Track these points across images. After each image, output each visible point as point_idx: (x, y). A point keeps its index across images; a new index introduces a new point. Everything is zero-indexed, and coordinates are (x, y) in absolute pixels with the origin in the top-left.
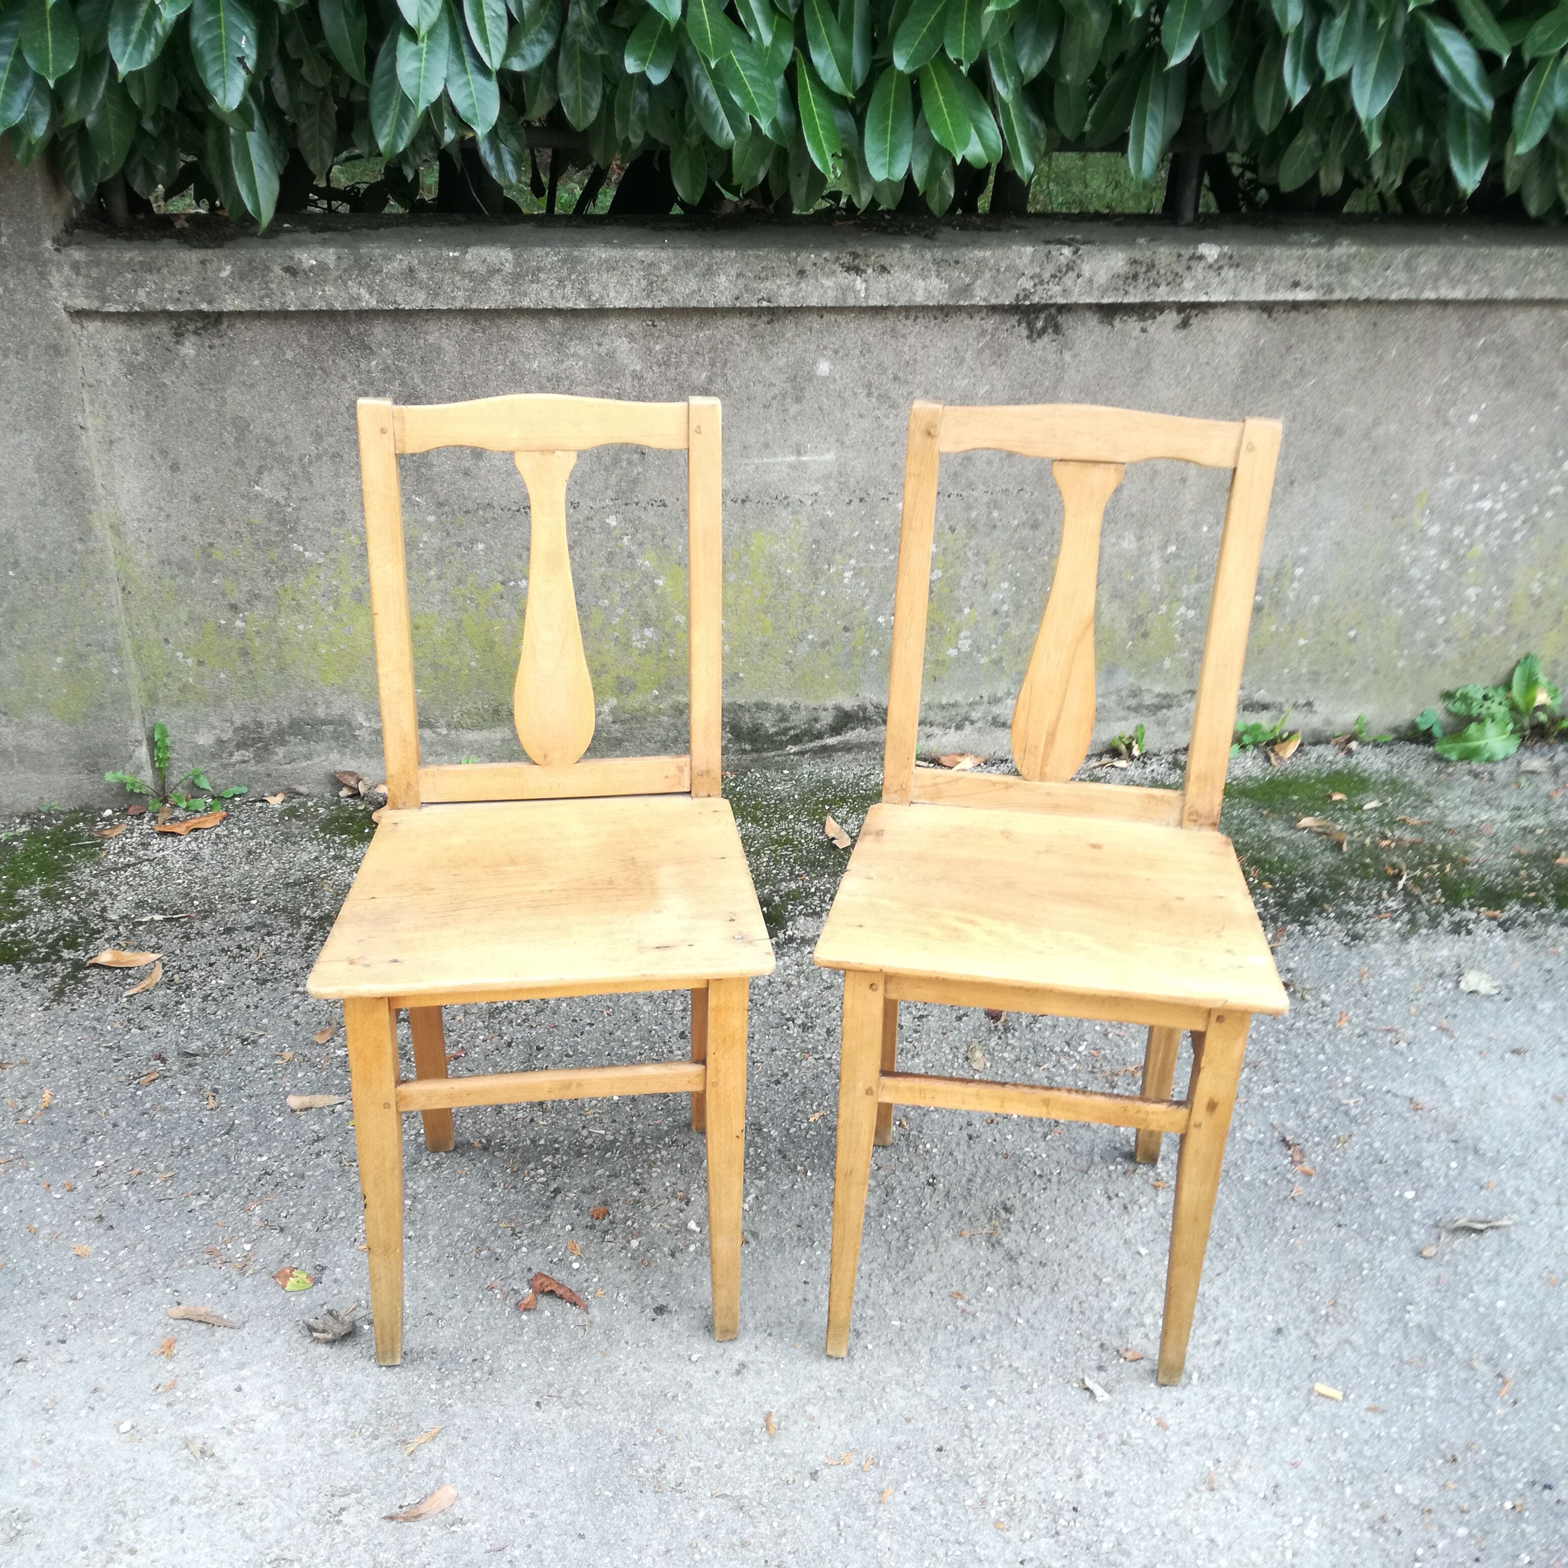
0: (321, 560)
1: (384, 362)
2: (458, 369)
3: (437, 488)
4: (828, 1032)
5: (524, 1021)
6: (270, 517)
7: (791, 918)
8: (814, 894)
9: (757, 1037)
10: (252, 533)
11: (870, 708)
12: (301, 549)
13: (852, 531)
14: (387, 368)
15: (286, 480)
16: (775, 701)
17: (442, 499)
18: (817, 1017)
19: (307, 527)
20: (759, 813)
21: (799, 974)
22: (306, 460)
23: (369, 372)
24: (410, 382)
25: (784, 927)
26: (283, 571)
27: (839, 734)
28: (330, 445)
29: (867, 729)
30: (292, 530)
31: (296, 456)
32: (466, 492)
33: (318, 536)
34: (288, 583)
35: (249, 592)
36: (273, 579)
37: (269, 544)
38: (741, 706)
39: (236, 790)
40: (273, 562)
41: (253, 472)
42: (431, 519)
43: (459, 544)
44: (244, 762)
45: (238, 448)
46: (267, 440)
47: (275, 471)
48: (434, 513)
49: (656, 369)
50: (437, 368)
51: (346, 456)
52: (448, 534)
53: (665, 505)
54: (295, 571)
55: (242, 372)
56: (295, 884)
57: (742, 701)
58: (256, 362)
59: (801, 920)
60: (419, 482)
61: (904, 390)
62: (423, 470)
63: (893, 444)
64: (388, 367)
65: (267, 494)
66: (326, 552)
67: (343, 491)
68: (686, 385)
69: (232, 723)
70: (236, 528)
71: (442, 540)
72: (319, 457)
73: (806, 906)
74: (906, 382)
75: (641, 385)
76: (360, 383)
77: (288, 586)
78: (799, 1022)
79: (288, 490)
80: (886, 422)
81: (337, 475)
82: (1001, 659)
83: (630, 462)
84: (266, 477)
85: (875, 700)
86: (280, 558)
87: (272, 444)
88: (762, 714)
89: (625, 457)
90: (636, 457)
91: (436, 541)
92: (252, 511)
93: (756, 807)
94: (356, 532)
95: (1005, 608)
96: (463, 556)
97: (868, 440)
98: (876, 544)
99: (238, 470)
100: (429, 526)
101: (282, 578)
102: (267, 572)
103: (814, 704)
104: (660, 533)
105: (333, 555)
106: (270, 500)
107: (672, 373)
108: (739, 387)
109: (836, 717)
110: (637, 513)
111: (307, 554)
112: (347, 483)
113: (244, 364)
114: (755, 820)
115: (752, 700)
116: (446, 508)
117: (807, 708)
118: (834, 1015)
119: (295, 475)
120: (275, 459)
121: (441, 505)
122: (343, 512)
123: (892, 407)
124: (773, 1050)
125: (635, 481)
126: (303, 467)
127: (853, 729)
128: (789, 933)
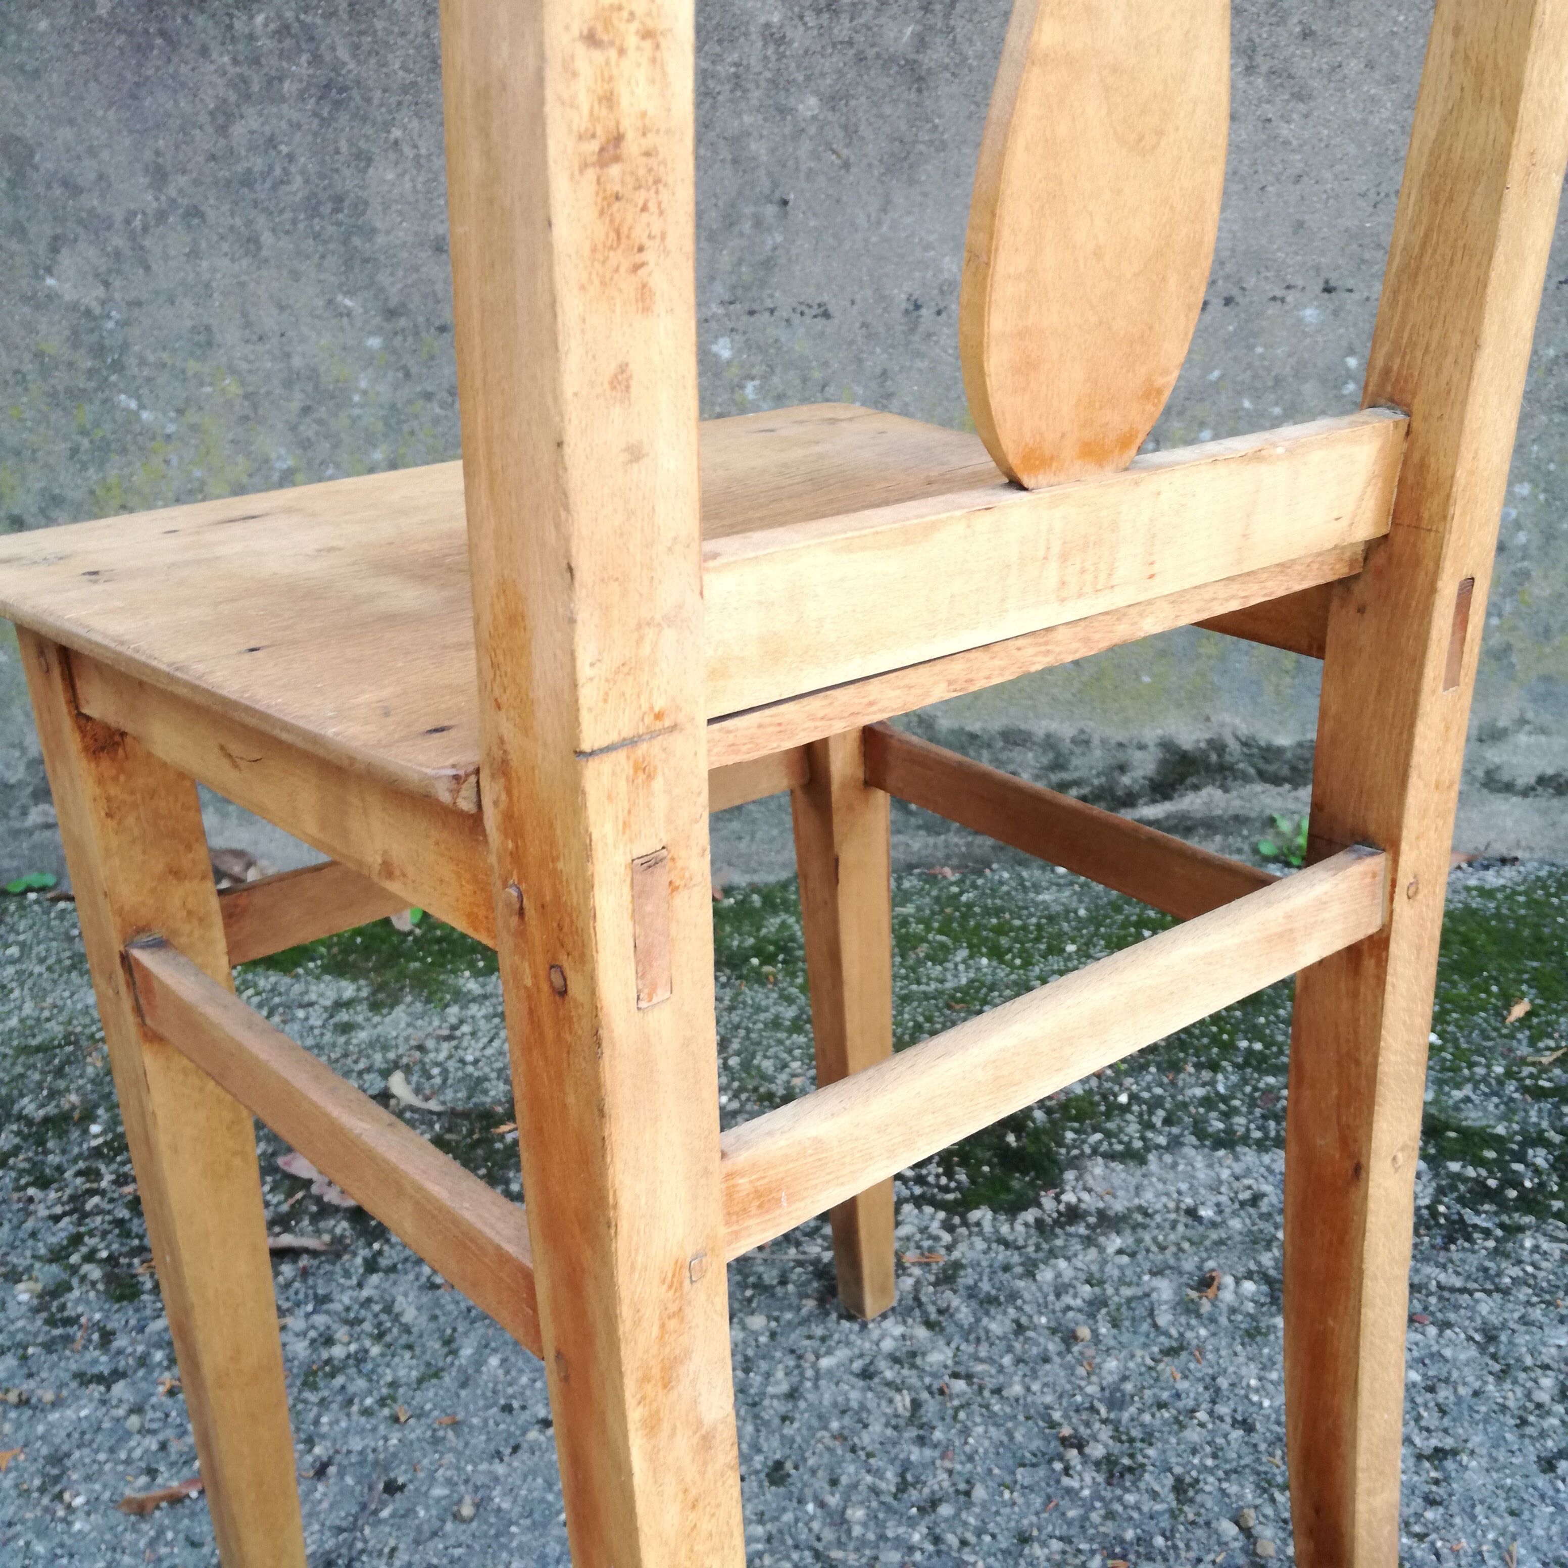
0: (171, 428)
1: (279, 16)
2: (420, 27)
3: (383, 278)
4: (1179, 1487)
5: (382, 1402)
6: (75, 339)
7: (1074, 1163)
8: (1125, 1109)
9: (979, 1493)
10: (45, 372)
11: (1233, 745)
12: (133, 405)
13: (1208, 369)
14: (284, 30)
15: (103, 264)
16: (1040, 727)
17: (393, 302)
18: (1148, 1439)
19: (143, 362)
20: (1004, 941)
21: (1095, 1305)
22: (137, 222)
23: (251, 37)
24: (328, 58)
25: (1055, 1183)
26: (103, 449)
27: (1167, 797)
28: (181, 191)
29: (1226, 790)
30: (118, 366)
31: (119, 216)
32: (439, 287)
33: (162, 379)
34: (112, 474)
35: (43, 491)
36: (84, 467)
37: (76, 395)
38: (973, 737)
39: (34, 879)
40: (84, 432)
41: (42, 248)
42: (374, 342)
43: (428, 396)
44: (48, 826)
45: (16, 199)
46: (65, 184)
47: (81, 245)
48: (378, 331)
49: (810, 19)
50: (379, 25)
51: (211, 215)
52: (408, 375)
53: (826, 315)
54: (124, 451)
55: (18, 47)
56: (38, 1049)
57: (975, 727)
58: (43, 25)
59: (1097, 1167)
60: (348, 263)
61: (1324, 60)
62: (356, 241)
63: (1298, 178)
64: (287, 27)
65: (69, 293)
66: (180, 412)
67: (207, 285)
68: (871, 52)
69: (23, 750)
70: (15, 364)
71: (396, 387)
72: (161, 216)
73: (1108, 1134)
74: (1330, 42)
75: (781, 56)
76: (235, 61)
77: (112, 479)
78: (1097, 1451)
79: (106, 284)
80: (1285, 131)
81: (194, 254)
82: (1508, 648)
83: (758, 223)
84: (66, 259)
85: (1244, 730)
86: (97, 424)
87: (72, 188)
88: (1016, 754)
89: (749, 210)
90: (770, 211)
91: (383, 388)
92: (43, 327)
93: (1000, 930)
94: (233, 370)
95: (1522, 538)
96: (436, 421)
97: (1244, 170)
98: (1257, 398)
99: (14, 245)
100: (369, 360)
101: (101, 466)
102: (74, 451)
103: (1120, 736)
104: (817, 375)
105: (192, 417)
106: (74, 307)
107: (842, 29)
108: (980, 57)
109: (1163, 763)
110: (772, 332)
111: (145, 415)
112: (214, 270)
113: (20, 30)
114: (997, 953)
115: (997, 724)
116: (403, 322)
117: (1104, 742)
118: (1193, 1435)
119: (117, 255)
120: (80, 222)
121: (391, 314)
122: (208, 328)
123: (1299, 97)
124: (1024, 1539)
125: (768, 264)
126: (132, 237)
127: (1196, 788)
128: (1069, 1197)
